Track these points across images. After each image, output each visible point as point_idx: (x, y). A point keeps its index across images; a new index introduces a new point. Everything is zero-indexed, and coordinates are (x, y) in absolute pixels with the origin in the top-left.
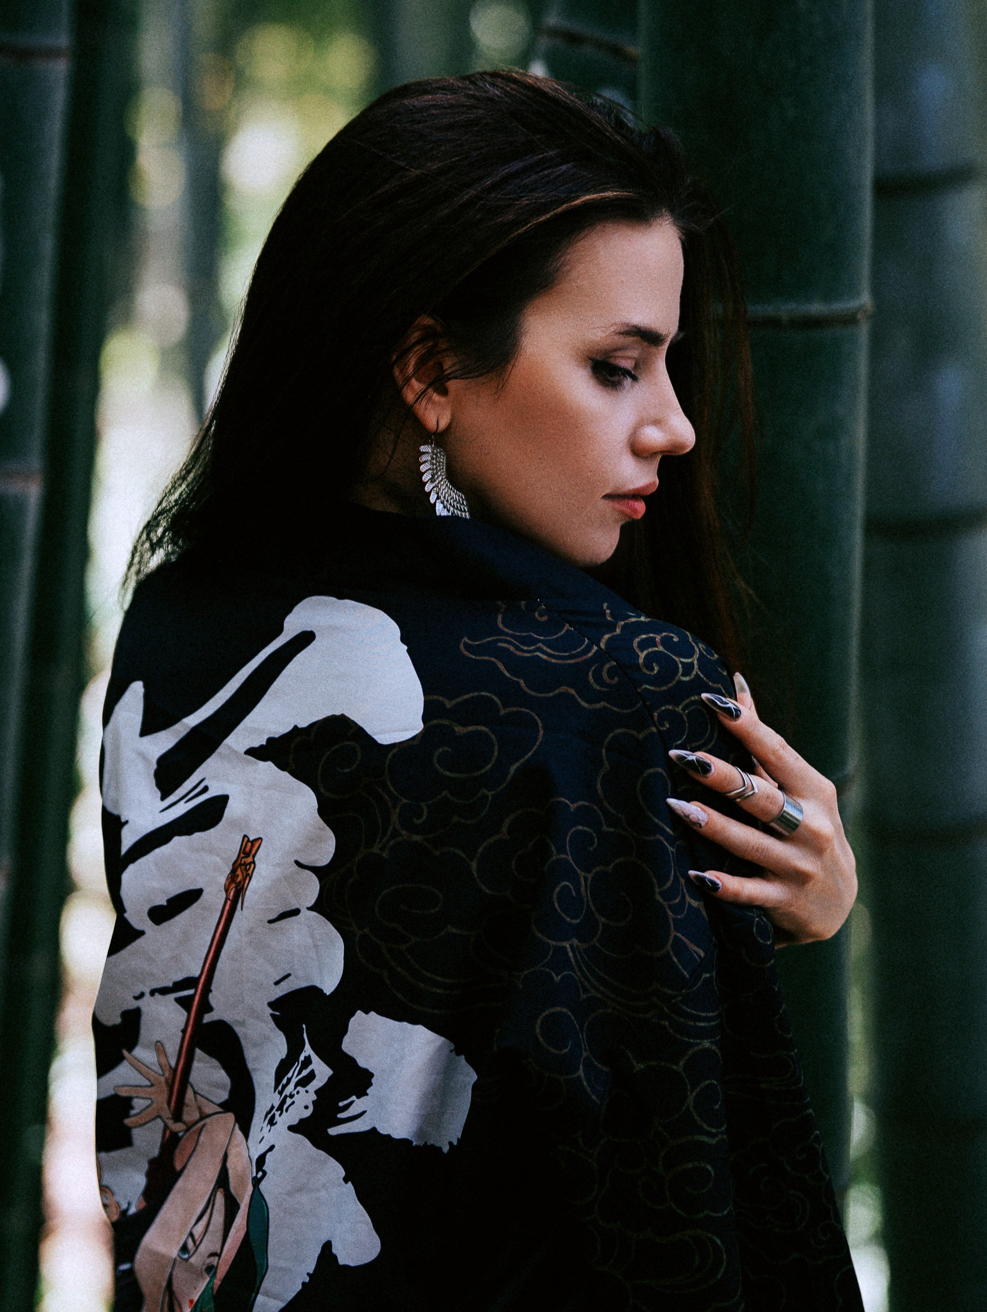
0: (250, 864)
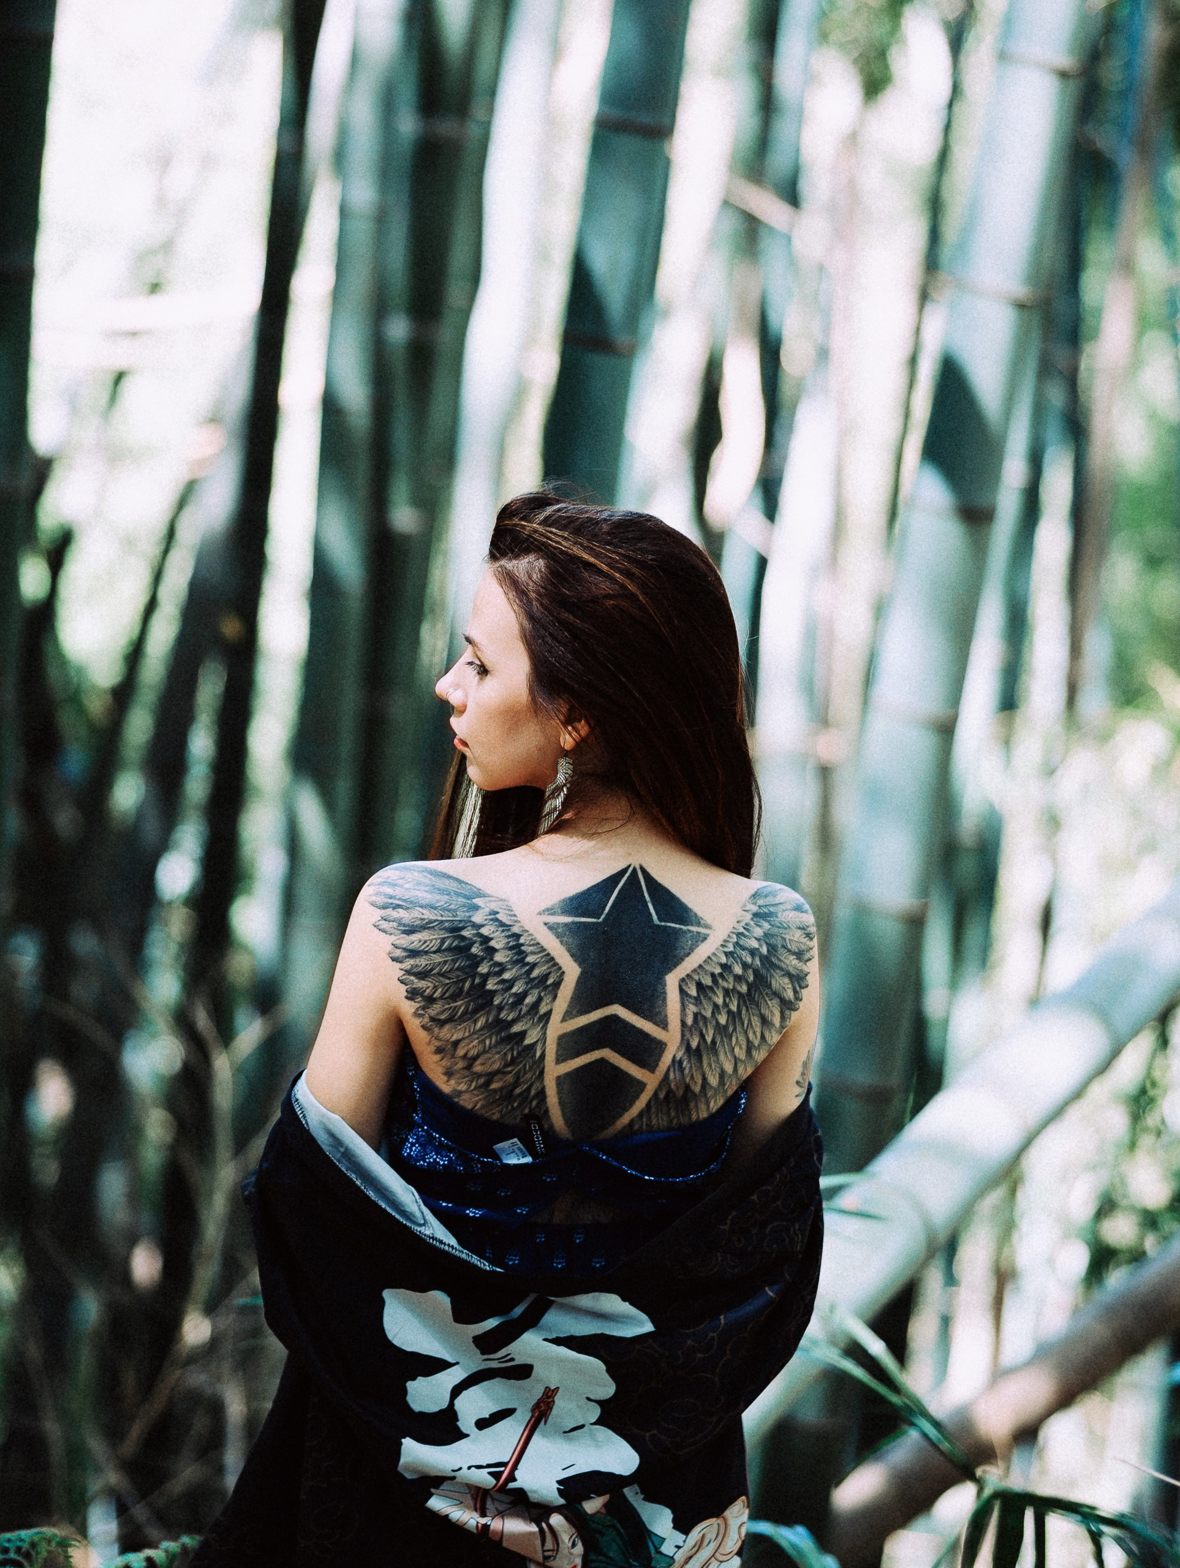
0: (551, 1402)
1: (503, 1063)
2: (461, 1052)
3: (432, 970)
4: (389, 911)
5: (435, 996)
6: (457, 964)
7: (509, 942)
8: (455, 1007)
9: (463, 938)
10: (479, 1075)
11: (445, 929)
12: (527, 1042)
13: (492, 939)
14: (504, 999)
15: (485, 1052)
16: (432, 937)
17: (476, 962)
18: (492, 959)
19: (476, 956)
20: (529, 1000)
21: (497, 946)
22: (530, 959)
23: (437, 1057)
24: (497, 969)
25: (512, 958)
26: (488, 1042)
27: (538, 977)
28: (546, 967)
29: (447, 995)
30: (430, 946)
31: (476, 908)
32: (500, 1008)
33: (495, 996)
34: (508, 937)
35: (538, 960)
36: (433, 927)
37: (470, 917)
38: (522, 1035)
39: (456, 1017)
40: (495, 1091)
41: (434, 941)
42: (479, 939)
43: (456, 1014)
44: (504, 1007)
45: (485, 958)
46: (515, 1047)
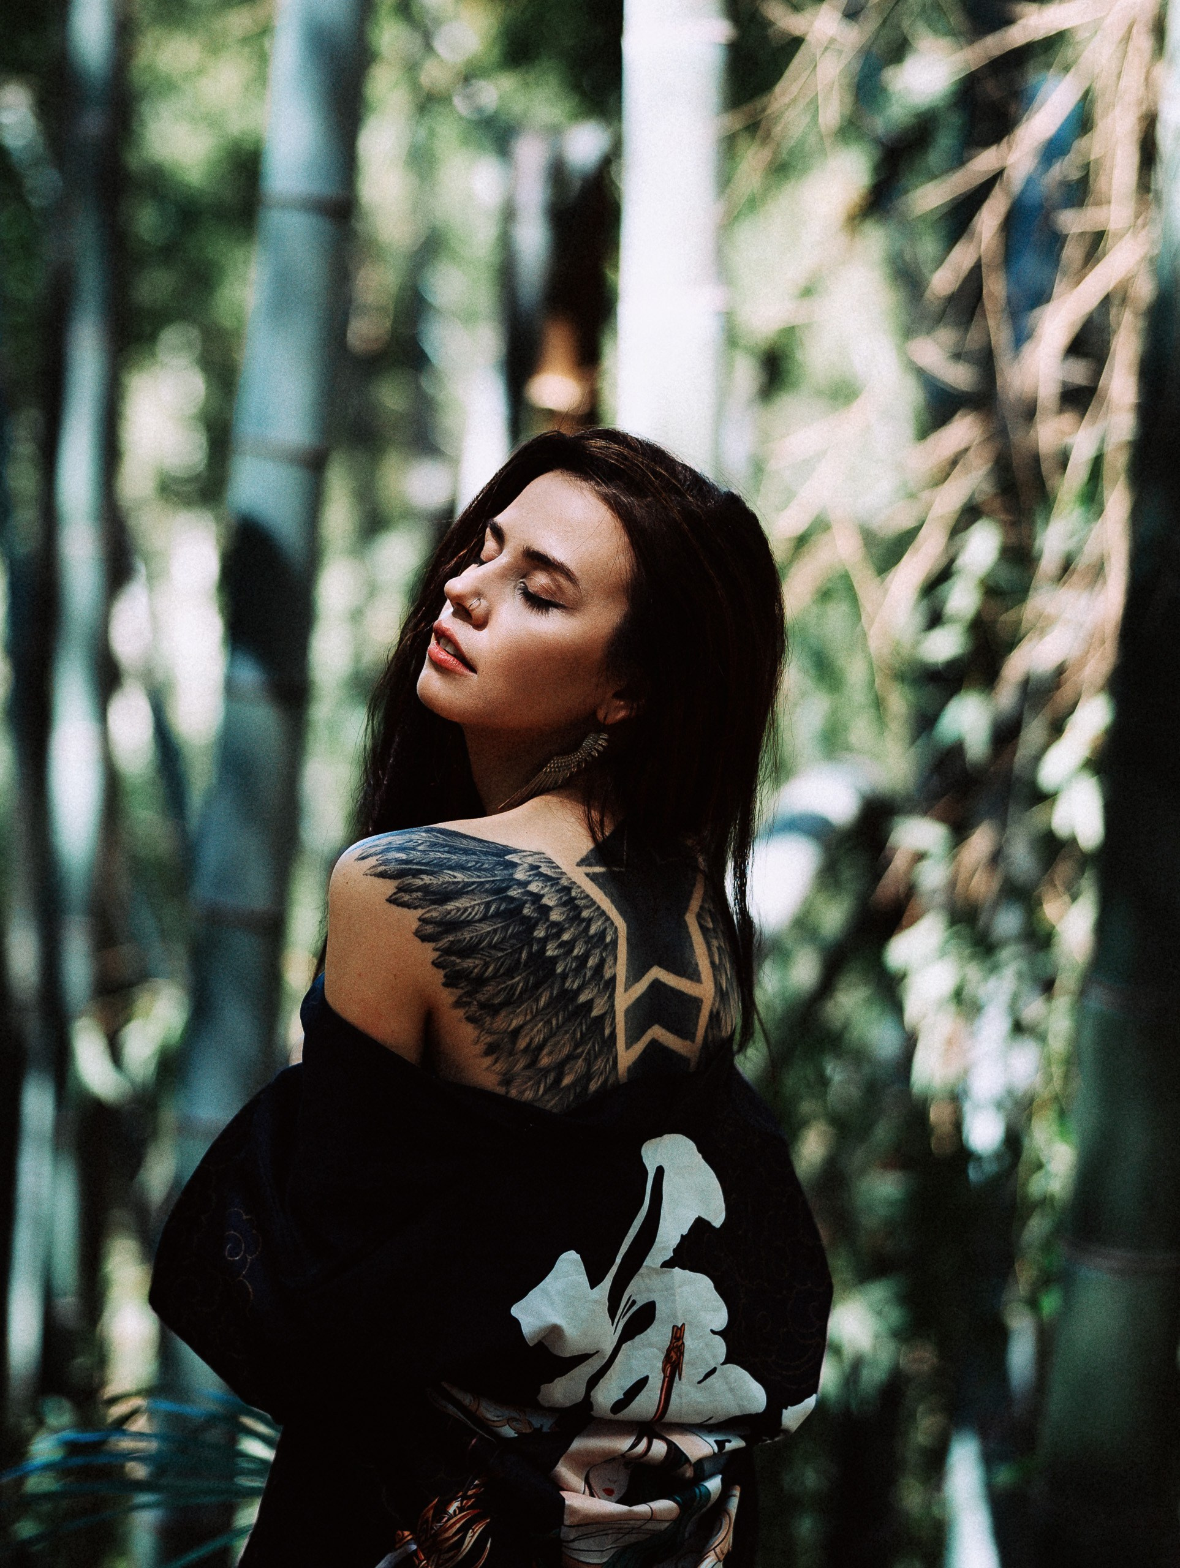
0: (681, 1345)
1: (573, 1044)
2: (522, 1044)
3: (480, 942)
4: (409, 880)
5: (487, 974)
6: (510, 932)
7: (561, 898)
8: (513, 985)
9: (512, 899)
10: (546, 1071)
11: (486, 891)
12: (595, 1013)
13: (543, 896)
14: (567, 965)
15: (552, 1034)
16: (473, 903)
17: (530, 925)
18: (547, 919)
19: (529, 918)
20: (591, 962)
21: (551, 904)
22: (585, 914)
23: (487, 1061)
24: (554, 931)
25: (568, 915)
26: (554, 1022)
27: (596, 934)
28: (600, 923)
29: (501, 971)
30: (473, 914)
31: (514, 865)
32: (564, 976)
33: (556, 963)
34: (557, 891)
35: (592, 915)
36: (473, 890)
37: (512, 874)
38: (589, 1005)
39: (515, 998)
40: (568, 1087)
41: (477, 907)
42: (529, 898)
43: (514, 994)
44: (568, 974)
45: (540, 919)
46: (584, 1021)
